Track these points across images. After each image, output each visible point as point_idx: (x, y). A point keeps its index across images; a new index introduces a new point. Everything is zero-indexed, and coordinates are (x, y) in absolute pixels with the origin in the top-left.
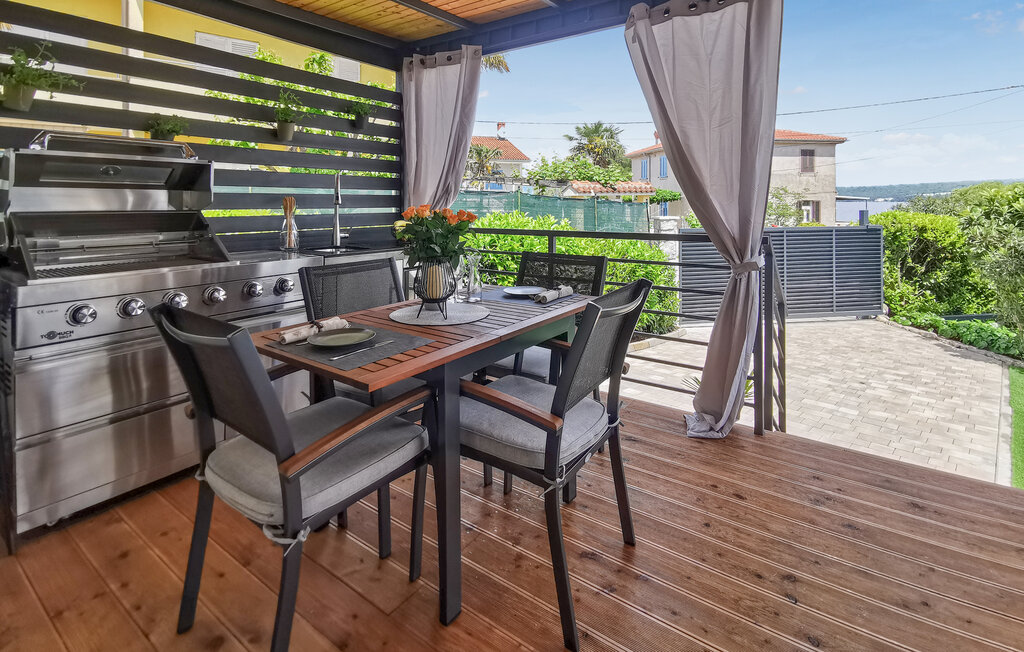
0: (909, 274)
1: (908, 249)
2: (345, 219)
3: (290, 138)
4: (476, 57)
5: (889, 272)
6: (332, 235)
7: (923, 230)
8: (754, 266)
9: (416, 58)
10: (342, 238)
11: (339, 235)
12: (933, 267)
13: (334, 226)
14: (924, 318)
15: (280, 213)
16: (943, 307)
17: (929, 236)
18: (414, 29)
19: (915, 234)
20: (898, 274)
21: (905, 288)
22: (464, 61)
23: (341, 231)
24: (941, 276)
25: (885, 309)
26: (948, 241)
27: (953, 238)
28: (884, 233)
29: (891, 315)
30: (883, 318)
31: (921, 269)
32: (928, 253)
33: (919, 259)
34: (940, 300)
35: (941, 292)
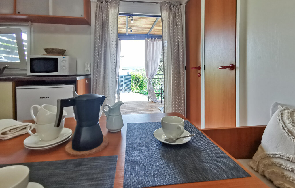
0: (135, 83)
1: (135, 79)
5: (132, 84)
7: (137, 75)
8: (117, 78)
12: (138, 82)
14: (137, 91)
16: (140, 89)
17: (138, 76)
19: (136, 76)
20: (133, 84)
21: (134, 86)
24: (139, 84)
25: (131, 90)
26: (140, 77)
27: (141, 77)
28: (131, 76)
29: (132, 91)
30: (131, 92)
31: (137, 82)
32: (138, 79)
33: (136, 81)
34: (139, 88)
35: (140, 86)
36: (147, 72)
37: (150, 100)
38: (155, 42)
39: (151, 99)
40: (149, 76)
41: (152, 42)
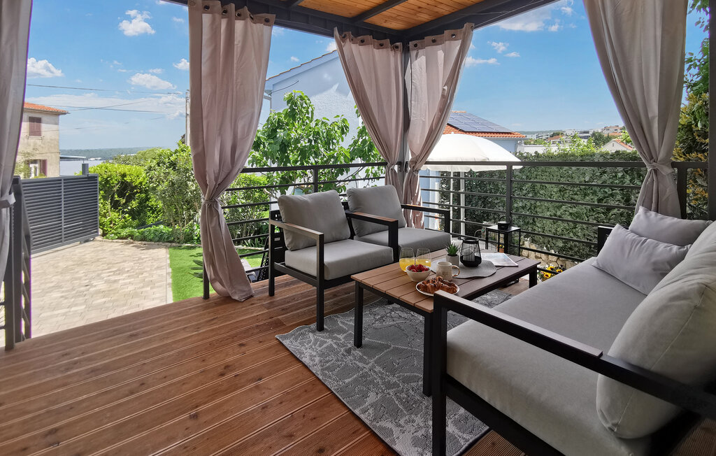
0: (115, 205)
1: (115, 189)
5: (103, 206)
7: (124, 175)
8: (5, 204)
12: (129, 199)
14: (124, 232)
16: (135, 223)
17: (128, 179)
19: (119, 178)
20: (108, 206)
21: (114, 215)
24: (134, 204)
25: (100, 232)
26: (138, 181)
27: (141, 179)
28: (100, 179)
29: (104, 235)
30: (98, 238)
31: (123, 201)
32: (127, 189)
33: (121, 194)
34: (133, 219)
35: (134, 214)
36: (201, 158)
37: (212, 292)
38: (239, 25)
39: (218, 285)
40: (213, 177)
41: (224, 23)
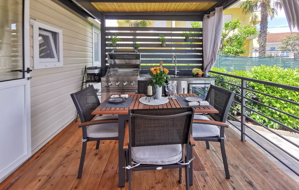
2: (178, 67)
3: (165, 46)
4: (221, 11)
6: (174, 71)
9: (206, 16)
10: (177, 72)
11: (176, 72)
13: (175, 68)
15: (159, 64)
18: (203, 7)
22: (216, 14)
23: (177, 70)
